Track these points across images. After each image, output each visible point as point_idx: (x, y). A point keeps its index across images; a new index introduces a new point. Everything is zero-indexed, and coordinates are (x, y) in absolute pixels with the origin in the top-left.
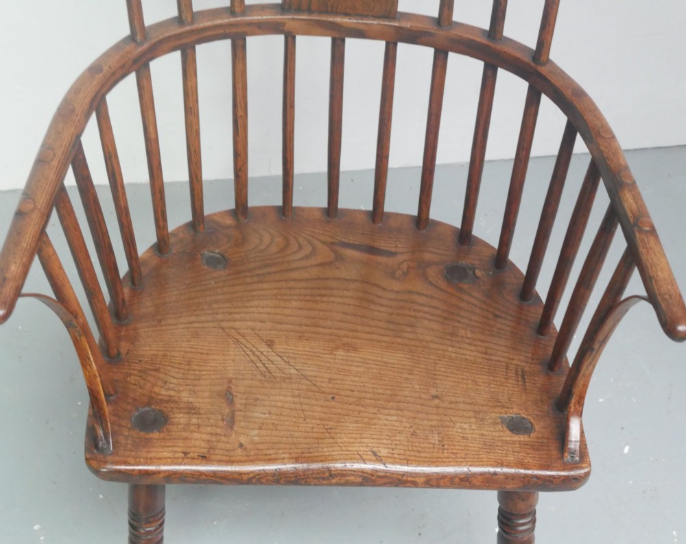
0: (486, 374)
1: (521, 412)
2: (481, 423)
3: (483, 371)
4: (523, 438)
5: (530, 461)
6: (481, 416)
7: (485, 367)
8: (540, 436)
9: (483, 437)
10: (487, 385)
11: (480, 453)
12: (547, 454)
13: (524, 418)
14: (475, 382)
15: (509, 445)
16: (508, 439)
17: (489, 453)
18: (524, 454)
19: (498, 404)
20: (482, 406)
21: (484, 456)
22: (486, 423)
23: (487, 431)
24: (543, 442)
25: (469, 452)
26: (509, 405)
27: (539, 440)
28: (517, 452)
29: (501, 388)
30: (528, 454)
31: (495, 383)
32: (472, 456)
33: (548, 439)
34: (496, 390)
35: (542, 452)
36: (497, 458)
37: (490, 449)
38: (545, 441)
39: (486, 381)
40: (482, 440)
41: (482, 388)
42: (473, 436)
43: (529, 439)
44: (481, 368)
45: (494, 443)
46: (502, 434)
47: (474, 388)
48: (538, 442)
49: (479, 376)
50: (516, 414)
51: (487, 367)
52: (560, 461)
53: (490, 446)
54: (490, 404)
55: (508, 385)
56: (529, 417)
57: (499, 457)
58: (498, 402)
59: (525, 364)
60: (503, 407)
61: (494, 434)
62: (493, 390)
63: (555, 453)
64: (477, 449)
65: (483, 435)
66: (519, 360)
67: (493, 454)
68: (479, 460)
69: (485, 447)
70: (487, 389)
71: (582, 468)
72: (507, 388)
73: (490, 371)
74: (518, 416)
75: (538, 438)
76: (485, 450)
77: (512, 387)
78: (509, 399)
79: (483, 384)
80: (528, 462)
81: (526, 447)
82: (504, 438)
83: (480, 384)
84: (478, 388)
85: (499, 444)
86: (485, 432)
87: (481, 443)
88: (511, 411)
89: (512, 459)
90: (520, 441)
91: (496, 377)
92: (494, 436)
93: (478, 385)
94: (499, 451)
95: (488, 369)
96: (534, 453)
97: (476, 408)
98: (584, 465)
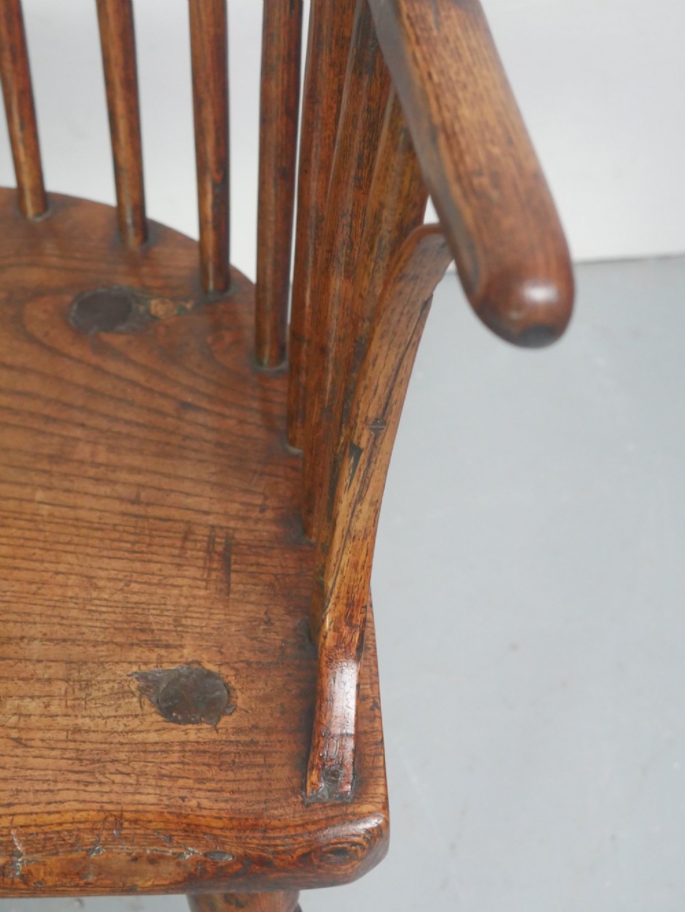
0: (127, 555)
1: (205, 657)
2: (83, 695)
3: (119, 549)
4: (194, 733)
5: (205, 803)
6: (85, 675)
7: (126, 537)
8: (246, 724)
9: (78, 737)
10: (121, 584)
11: (60, 786)
12: (260, 779)
13: (210, 674)
14: (90, 578)
15: (150, 757)
16: (153, 737)
17: (87, 784)
18: (190, 783)
19: (143, 637)
20: (96, 644)
21: (71, 795)
22: (95, 694)
23: (92, 717)
24: (253, 743)
25: (27, 785)
26: (172, 639)
27: (242, 738)
28: (170, 777)
29: (160, 591)
30: (202, 781)
31: (145, 578)
32: (31, 797)
33: (269, 731)
34: (143, 599)
35: (245, 774)
36: (105, 798)
37: (92, 773)
38: (261, 738)
39: (120, 577)
40: (72, 745)
41: (106, 596)
42: (48, 735)
43: (214, 736)
44: (113, 540)
45: (106, 752)
46: (134, 723)
47: (83, 594)
48: (238, 742)
49: (105, 563)
50: (188, 663)
51: (132, 538)
52: (294, 799)
53: (93, 761)
54: (119, 639)
55: (180, 581)
56: (224, 671)
57: (114, 797)
58: (143, 631)
59: (240, 525)
60: (157, 644)
61: (112, 724)
62: (135, 598)
63: (283, 773)
64: (50, 774)
65: (77, 730)
66: (226, 514)
67: (97, 787)
68: (52, 808)
69: (77, 767)
70: (119, 597)
71: (361, 817)
72: (176, 592)
73: (136, 548)
74: (195, 666)
75: (239, 731)
76: (74, 777)
77: (190, 586)
78: (177, 623)
79: (110, 584)
80: (199, 806)
81: (199, 760)
82: (138, 737)
83: (101, 583)
84: (95, 594)
85: (122, 756)
86: (87, 720)
87: (68, 755)
88: (175, 656)
89: (152, 799)
90: (183, 743)
91: (150, 561)
92: (113, 732)
93: (97, 588)
94: (118, 778)
95: (133, 543)
96: (222, 776)
97: (76, 652)
98: (365, 808)
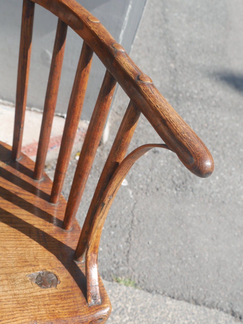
0: (14, 239)
1: (46, 267)
2: (13, 283)
3: (11, 238)
4: (51, 290)
5: (60, 311)
6: (12, 277)
7: (12, 234)
8: (65, 286)
9: (16, 296)
10: (15, 248)
11: (15, 312)
12: (74, 302)
13: (49, 273)
14: (5, 247)
15: (40, 300)
16: (39, 294)
17: (23, 311)
18: (54, 306)
19: (26, 264)
20: (12, 267)
21: (19, 315)
22: (17, 283)
23: (19, 290)
24: (68, 291)
25: (4, 314)
26: (35, 263)
27: (65, 290)
28: (48, 305)
29: (27, 249)
30: (57, 304)
31: (21, 246)
32: (7, 317)
33: (72, 287)
34: (23, 252)
35: (69, 301)
36: (30, 314)
37: (24, 307)
38: (70, 289)
39: (14, 246)
40: (15, 299)
41: (11, 252)
42: (7, 297)
43: (57, 291)
44: (8, 235)
45: (26, 300)
46: (32, 290)
47: (4, 253)
48: (64, 292)
49: (8, 242)
50: (42, 270)
51: (13, 234)
52: (85, 306)
53: (23, 304)
54: (19, 265)
55: (32, 246)
56: (54, 271)
57: (32, 313)
58: (26, 262)
59: (44, 227)
60: (31, 265)
61: (25, 291)
62: (20, 252)
63: (80, 298)
64: (11, 310)
65: (15, 295)
66: (39, 224)
67: (26, 311)
68: (14, 320)
69: (18, 306)
70: (15, 252)
71: (105, 308)
72: (32, 249)
73: (16, 237)
74: (44, 271)
75: (63, 288)
76: (19, 309)
77: (36, 247)
78: (35, 258)
79: (11, 249)
80: (59, 312)
81: (55, 298)
82: (35, 294)
83: (9, 249)
84: (7, 252)
85: (31, 300)
86: (17, 291)
87: (15, 302)
88: (38, 268)
89: (44, 312)
90: (48, 294)
91: (21, 241)
92: (26, 294)
93: (7, 250)
94: (32, 307)
95: (15, 235)
96: (63, 302)
97: (7, 270)
98: (106, 305)
